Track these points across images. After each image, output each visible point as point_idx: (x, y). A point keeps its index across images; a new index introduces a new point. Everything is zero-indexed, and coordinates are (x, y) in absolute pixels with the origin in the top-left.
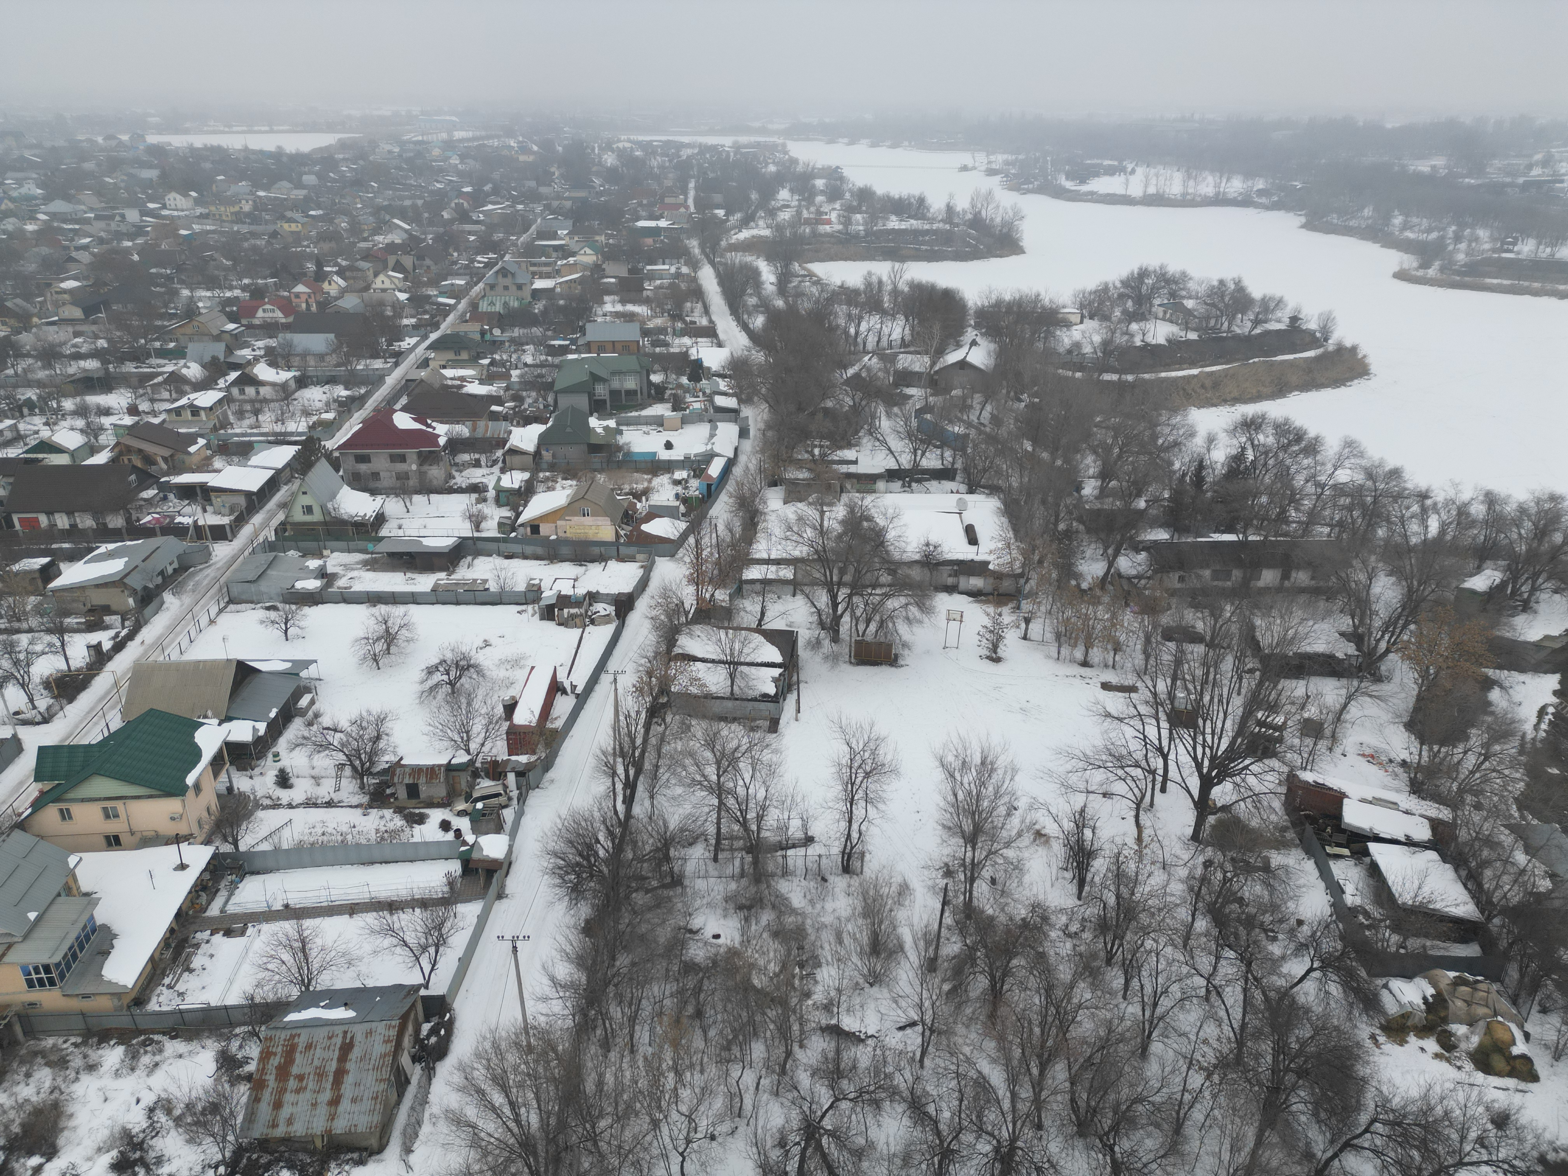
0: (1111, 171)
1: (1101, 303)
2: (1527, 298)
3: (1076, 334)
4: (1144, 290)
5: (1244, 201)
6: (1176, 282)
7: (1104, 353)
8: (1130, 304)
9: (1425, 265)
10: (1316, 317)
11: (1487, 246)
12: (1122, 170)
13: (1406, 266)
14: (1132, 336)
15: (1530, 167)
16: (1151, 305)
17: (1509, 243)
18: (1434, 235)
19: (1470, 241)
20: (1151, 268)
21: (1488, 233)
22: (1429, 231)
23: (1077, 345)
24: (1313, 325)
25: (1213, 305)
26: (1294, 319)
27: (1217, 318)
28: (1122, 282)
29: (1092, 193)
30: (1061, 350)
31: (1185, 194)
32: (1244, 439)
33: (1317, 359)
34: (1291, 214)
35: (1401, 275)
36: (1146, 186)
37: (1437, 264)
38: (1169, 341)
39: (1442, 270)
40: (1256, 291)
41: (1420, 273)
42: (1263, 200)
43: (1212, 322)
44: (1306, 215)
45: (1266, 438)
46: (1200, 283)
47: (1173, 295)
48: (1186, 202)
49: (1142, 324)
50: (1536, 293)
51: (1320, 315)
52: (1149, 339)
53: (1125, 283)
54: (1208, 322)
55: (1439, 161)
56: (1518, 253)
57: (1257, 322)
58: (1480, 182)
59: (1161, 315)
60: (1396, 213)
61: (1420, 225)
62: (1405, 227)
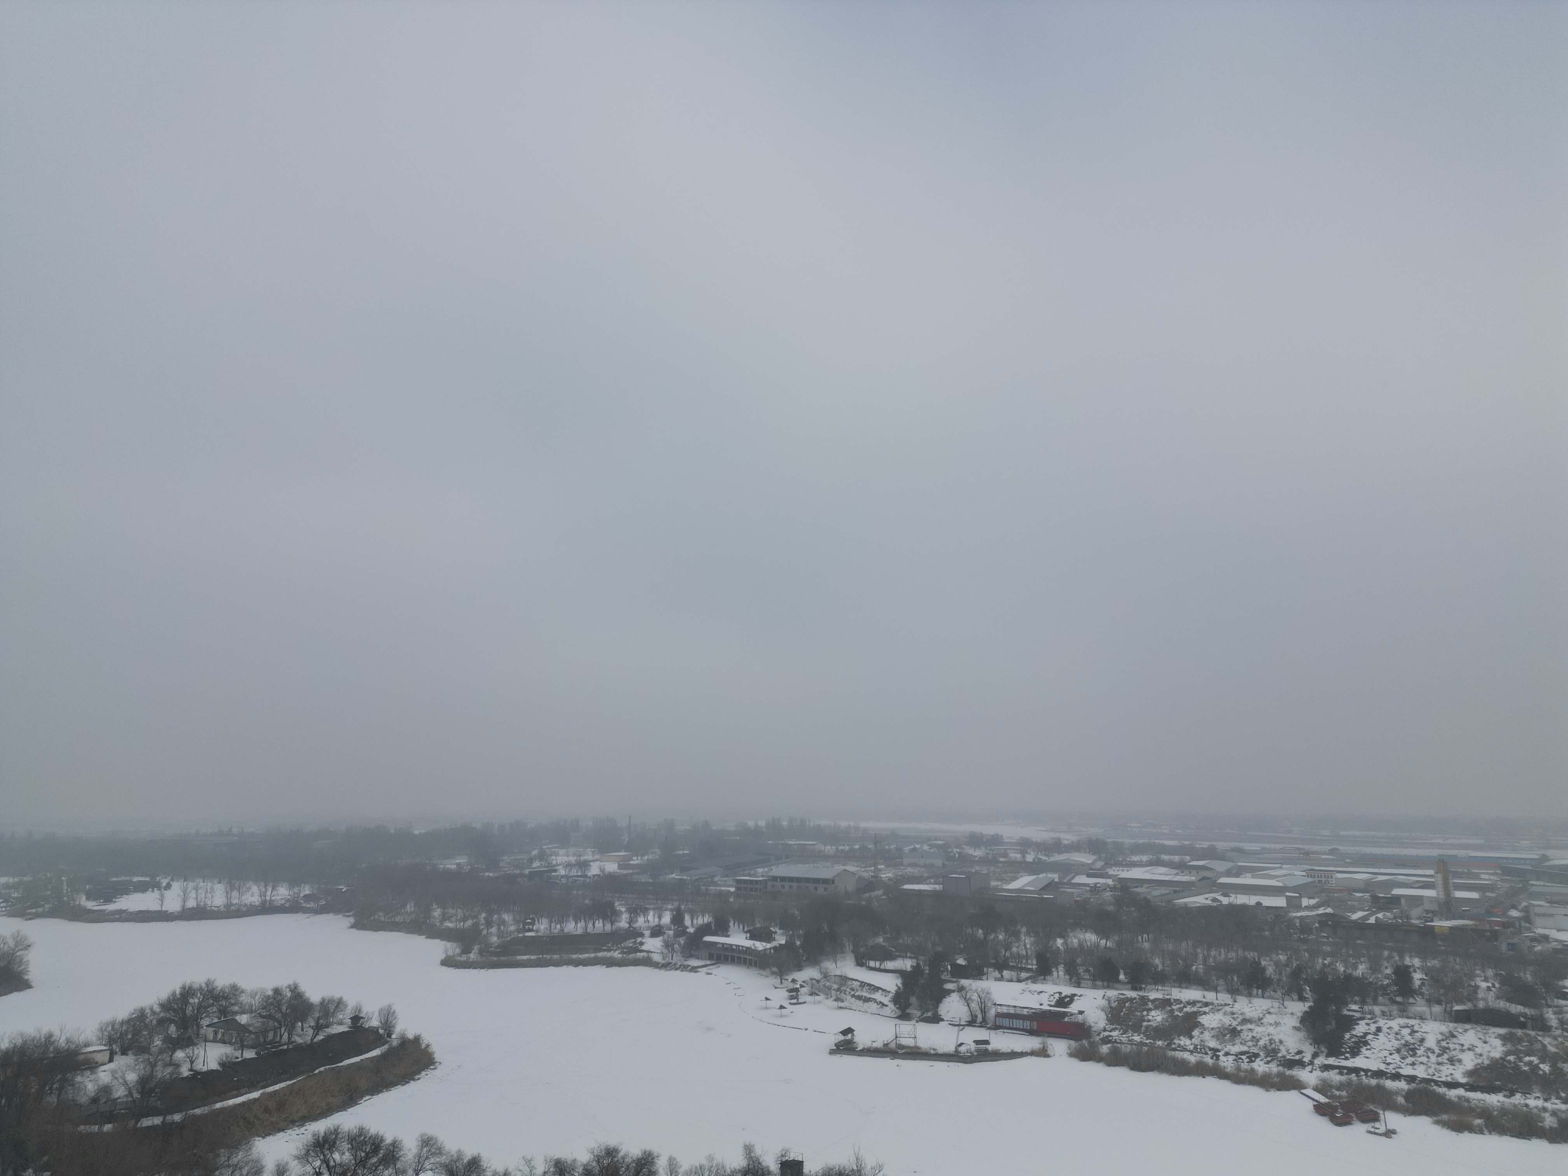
0: (142, 888)
1: (137, 1032)
2: (551, 970)
3: (104, 1075)
4: (189, 1011)
5: (292, 907)
6: (226, 998)
7: (142, 1092)
8: (172, 1029)
9: (466, 951)
10: (377, 1013)
11: (512, 928)
12: (156, 886)
13: (450, 953)
14: (177, 1066)
15: (531, 860)
16: (199, 1027)
17: (529, 924)
18: (469, 923)
19: (499, 926)
20: (196, 986)
21: (511, 918)
22: (464, 919)
23: (106, 1090)
24: (375, 1023)
25: (270, 1017)
26: (356, 1019)
27: (275, 1030)
28: (162, 1005)
29: (120, 912)
30: (83, 1100)
31: (228, 905)
32: (318, 1163)
33: (383, 1056)
34: (340, 916)
35: (448, 962)
36: (184, 900)
37: (476, 948)
38: (222, 1064)
39: (481, 952)
40: (314, 996)
41: (464, 958)
42: (311, 905)
43: (271, 1035)
44: (354, 915)
45: (342, 1156)
46: (253, 995)
47: (223, 1012)
48: (231, 912)
49: (189, 1050)
50: (557, 964)
51: (380, 1011)
52: (200, 1066)
53: (166, 1006)
54: (265, 1037)
55: (462, 860)
56: (537, 931)
57: (318, 1028)
58: (497, 875)
59: (211, 1036)
60: (435, 906)
61: (456, 915)
62: (445, 918)
